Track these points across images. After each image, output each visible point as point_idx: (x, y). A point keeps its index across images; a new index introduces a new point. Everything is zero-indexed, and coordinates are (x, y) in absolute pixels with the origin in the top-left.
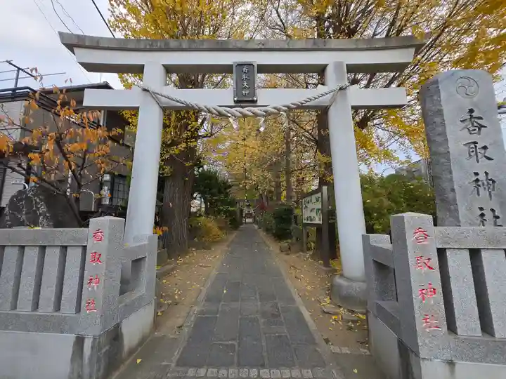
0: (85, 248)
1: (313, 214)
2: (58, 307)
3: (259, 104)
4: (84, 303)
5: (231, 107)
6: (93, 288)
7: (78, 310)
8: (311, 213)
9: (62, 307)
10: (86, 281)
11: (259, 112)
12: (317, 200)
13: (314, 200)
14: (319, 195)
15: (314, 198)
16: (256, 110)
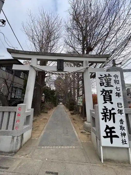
0: (16, 112)
1: (80, 103)
2: (7, 129)
3: (64, 71)
4: (15, 127)
5: (55, 71)
6: (17, 123)
7: (13, 129)
8: (80, 102)
9: (8, 129)
10: (15, 121)
11: (64, 74)
12: (81, 98)
13: (80, 98)
14: (82, 97)
15: (81, 97)
16: (63, 73)
